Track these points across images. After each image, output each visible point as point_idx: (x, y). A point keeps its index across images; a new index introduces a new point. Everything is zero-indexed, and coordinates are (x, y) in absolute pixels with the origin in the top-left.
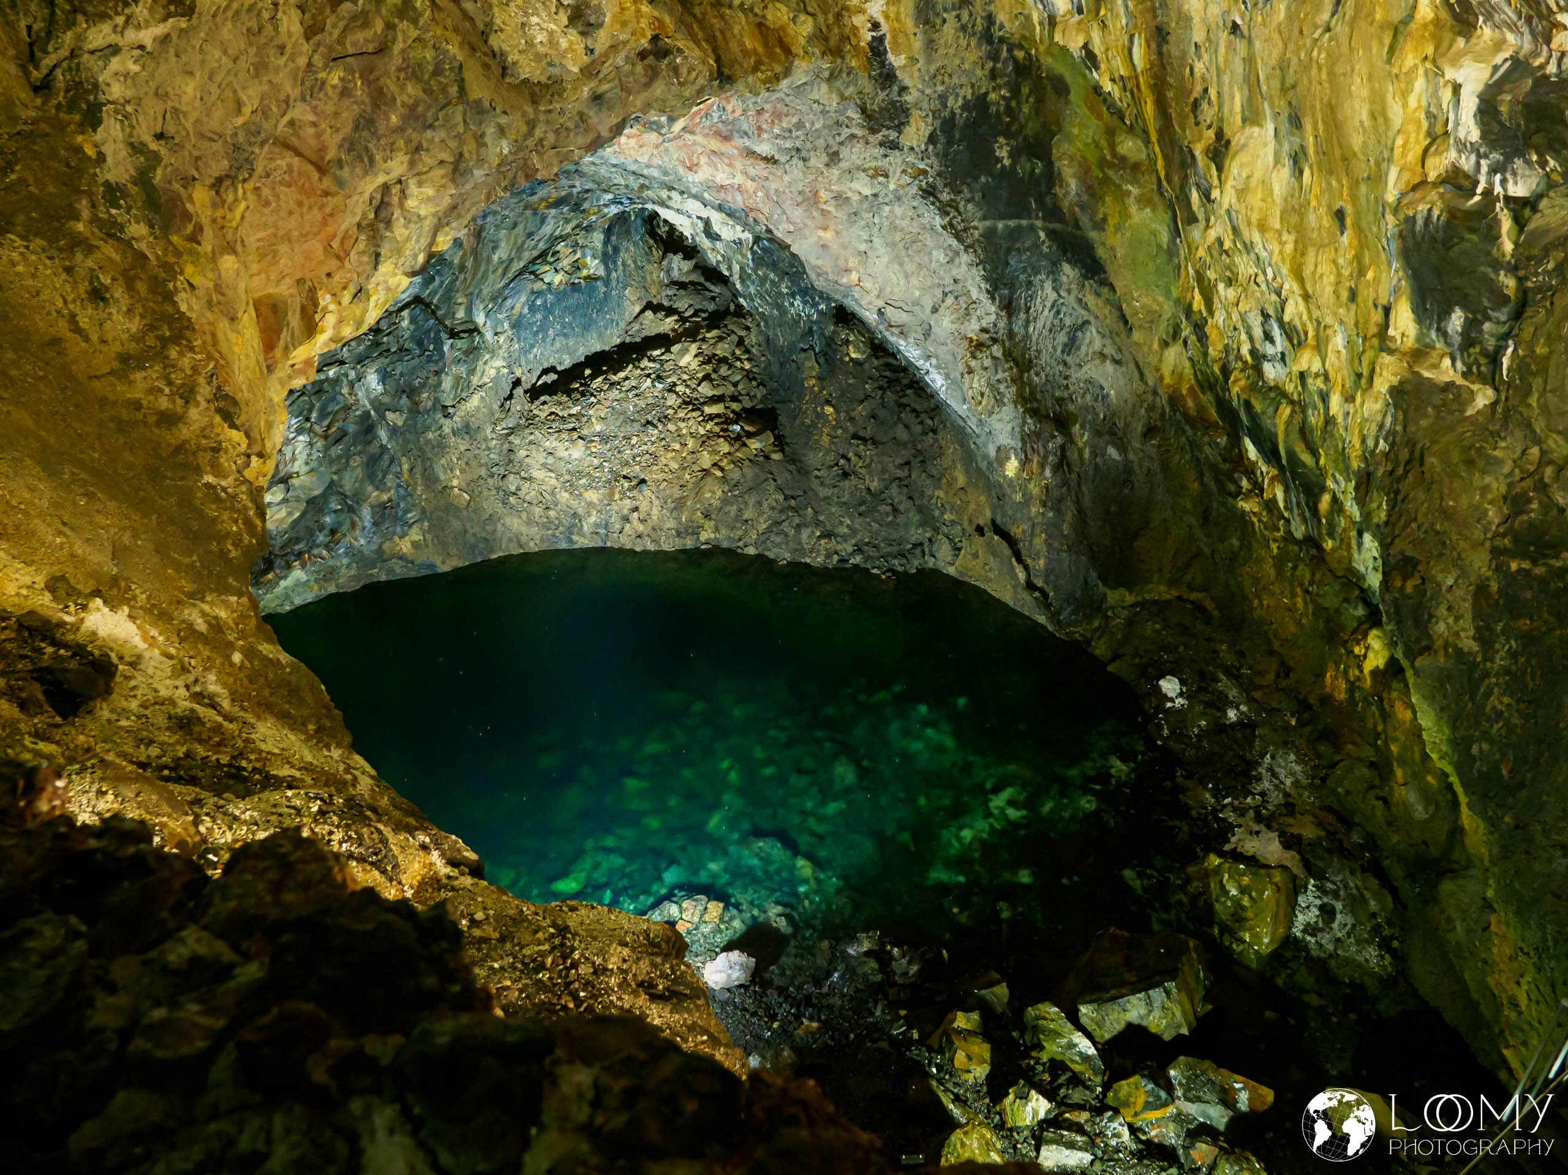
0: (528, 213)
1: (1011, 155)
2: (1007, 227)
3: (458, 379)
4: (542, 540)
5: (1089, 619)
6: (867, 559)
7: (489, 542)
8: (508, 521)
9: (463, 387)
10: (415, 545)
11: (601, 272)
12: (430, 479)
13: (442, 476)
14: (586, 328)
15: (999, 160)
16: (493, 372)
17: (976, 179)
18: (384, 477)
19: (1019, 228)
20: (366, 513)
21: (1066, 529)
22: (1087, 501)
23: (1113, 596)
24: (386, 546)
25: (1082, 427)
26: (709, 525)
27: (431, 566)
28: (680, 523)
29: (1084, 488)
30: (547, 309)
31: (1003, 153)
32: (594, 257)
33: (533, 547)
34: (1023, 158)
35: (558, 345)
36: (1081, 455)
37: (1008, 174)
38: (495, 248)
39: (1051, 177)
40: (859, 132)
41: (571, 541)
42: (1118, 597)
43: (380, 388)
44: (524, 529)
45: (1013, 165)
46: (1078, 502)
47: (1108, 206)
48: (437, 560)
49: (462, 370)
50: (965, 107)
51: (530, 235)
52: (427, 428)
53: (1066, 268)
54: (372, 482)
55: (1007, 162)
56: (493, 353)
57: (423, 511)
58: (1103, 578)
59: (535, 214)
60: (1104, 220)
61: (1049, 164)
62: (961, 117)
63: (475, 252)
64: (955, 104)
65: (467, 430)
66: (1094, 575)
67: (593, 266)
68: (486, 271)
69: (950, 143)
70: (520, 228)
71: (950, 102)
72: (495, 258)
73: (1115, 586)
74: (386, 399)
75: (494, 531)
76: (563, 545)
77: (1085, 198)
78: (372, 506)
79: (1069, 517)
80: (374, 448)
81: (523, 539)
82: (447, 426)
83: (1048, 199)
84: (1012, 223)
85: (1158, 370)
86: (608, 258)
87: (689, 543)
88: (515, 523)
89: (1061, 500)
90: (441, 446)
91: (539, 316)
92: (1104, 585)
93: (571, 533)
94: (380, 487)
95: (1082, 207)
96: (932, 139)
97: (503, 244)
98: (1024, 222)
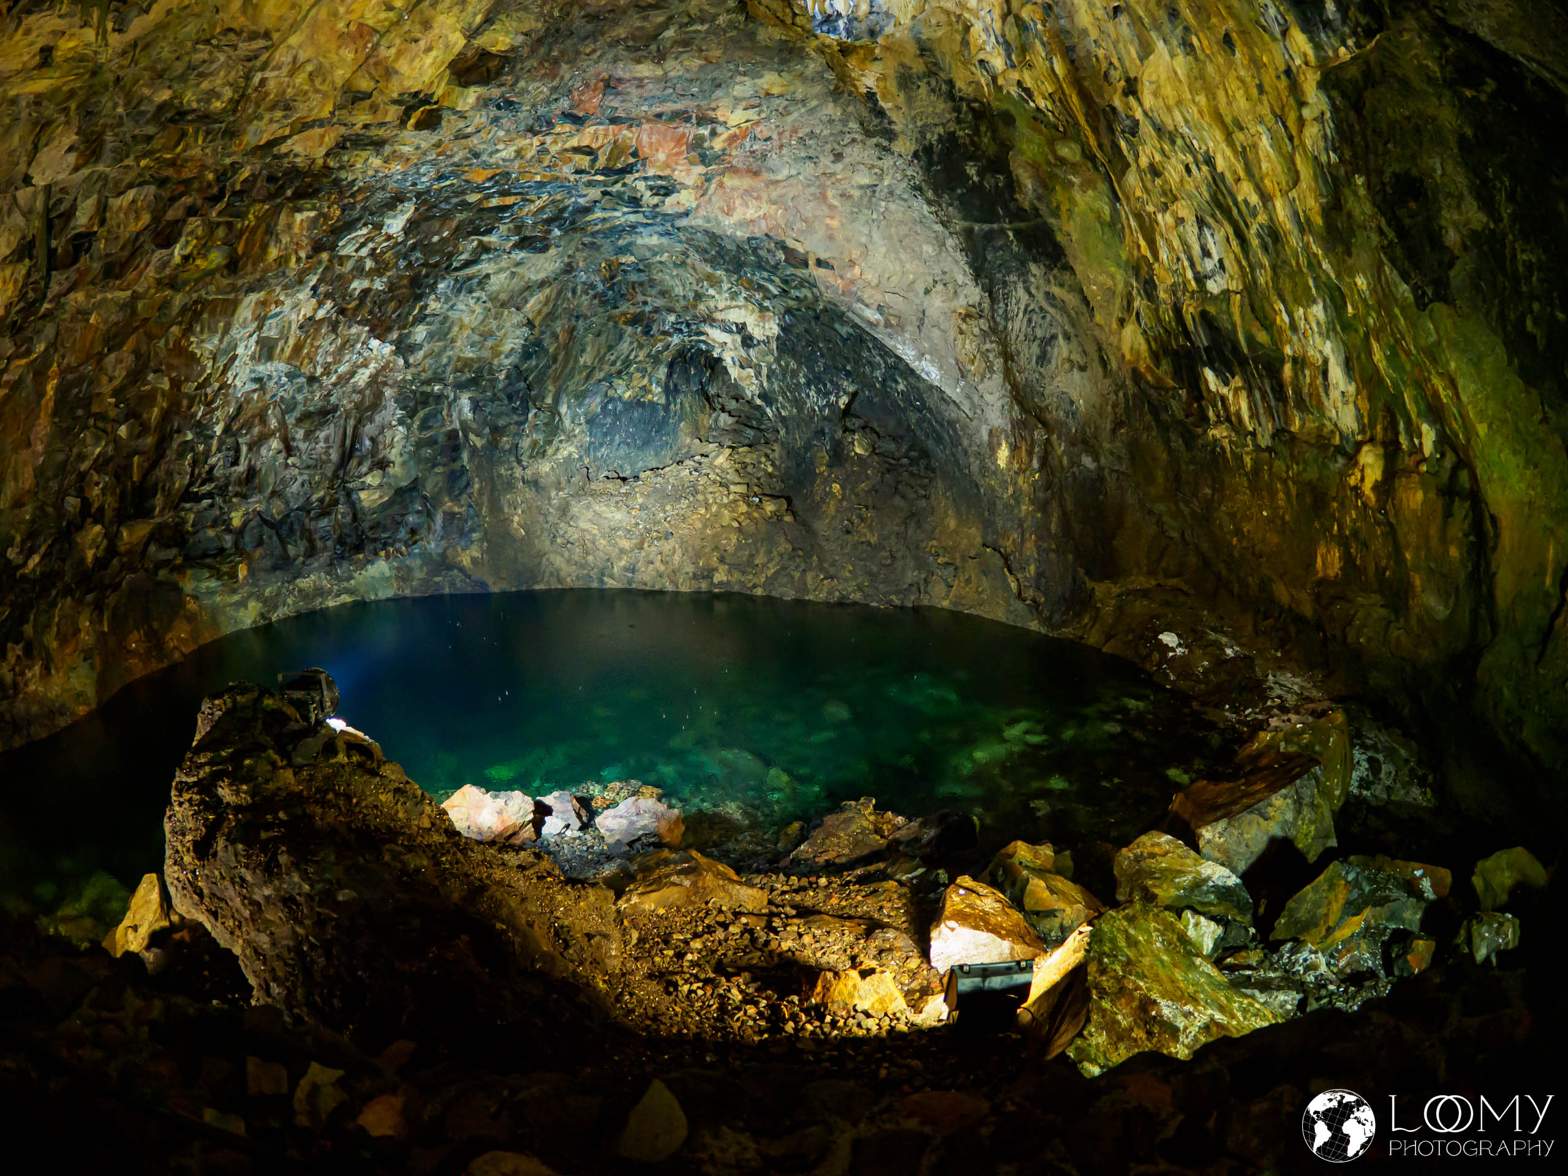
0: (611, 324)
1: (978, 173)
2: (981, 230)
3: (535, 443)
4: (578, 577)
5: (1078, 615)
6: (866, 596)
7: (534, 574)
8: (552, 557)
9: (538, 452)
10: (474, 560)
11: (663, 401)
12: (495, 508)
13: (506, 510)
14: (646, 443)
15: (969, 178)
16: (566, 453)
17: (953, 190)
18: (460, 494)
19: (991, 231)
20: (439, 518)
21: (1053, 527)
22: (1070, 506)
23: (1101, 589)
24: (450, 552)
25: (1059, 438)
26: (723, 568)
27: (484, 585)
28: (698, 567)
29: (1066, 495)
30: (617, 416)
31: (972, 170)
32: (658, 384)
33: (569, 582)
34: (988, 176)
35: (621, 452)
36: (1061, 462)
37: (978, 188)
38: (583, 351)
39: (1012, 184)
40: (858, 137)
41: (602, 581)
42: (1104, 591)
43: (470, 416)
44: (564, 566)
45: (981, 181)
46: (1062, 507)
47: (1060, 195)
48: (490, 580)
49: (539, 437)
50: (940, 139)
51: (610, 348)
52: (502, 463)
53: (1033, 268)
54: (450, 494)
55: (976, 179)
56: (569, 439)
57: (486, 533)
58: (1088, 573)
59: (615, 327)
60: (1058, 207)
61: (1009, 174)
62: (937, 148)
63: (566, 346)
64: (932, 137)
65: (535, 483)
66: (1081, 572)
67: (656, 394)
68: (573, 368)
69: (930, 163)
70: (603, 338)
71: (928, 136)
72: (582, 361)
73: (1101, 580)
74: (474, 426)
75: (539, 564)
76: (595, 585)
77: (1040, 191)
78: (444, 513)
79: (1054, 519)
80: (456, 466)
81: (562, 574)
82: (518, 472)
83: (1012, 205)
84: (986, 227)
85: (1119, 349)
86: (671, 391)
87: (704, 586)
88: (558, 561)
89: (1046, 503)
90: (510, 485)
91: (609, 420)
92: (1091, 578)
93: (603, 575)
94: (456, 499)
95: (1039, 198)
96: (916, 155)
97: (589, 349)
98: (995, 226)
